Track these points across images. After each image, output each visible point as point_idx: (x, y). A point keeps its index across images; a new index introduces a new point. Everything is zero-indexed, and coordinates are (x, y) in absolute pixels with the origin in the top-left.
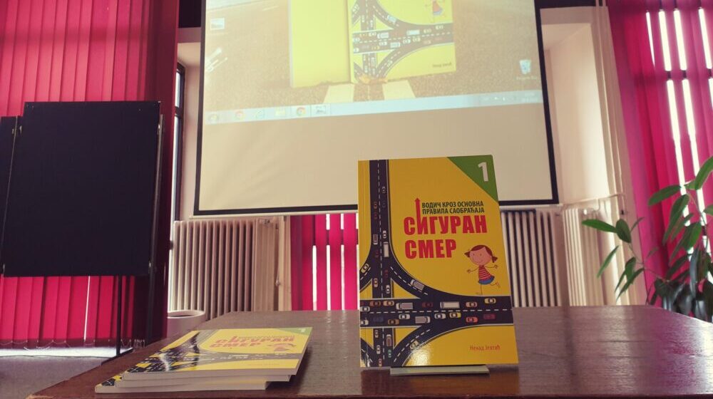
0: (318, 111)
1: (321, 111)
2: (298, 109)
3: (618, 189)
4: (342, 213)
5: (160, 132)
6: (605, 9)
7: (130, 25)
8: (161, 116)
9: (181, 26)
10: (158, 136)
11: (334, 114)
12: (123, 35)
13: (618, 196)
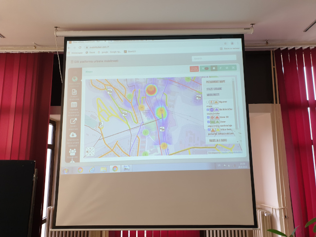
0: (125, 169)
1: (127, 169)
2: (114, 167)
3: (284, 205)
4: (137, 230)
5: (34, 180)
6: (279, 105)
7: (23, 104)
8: (36, 169)
9: (52, 105)
10: (33, 181)
11: (133, 171)
12: (19, 111)
13: (284, 209)
